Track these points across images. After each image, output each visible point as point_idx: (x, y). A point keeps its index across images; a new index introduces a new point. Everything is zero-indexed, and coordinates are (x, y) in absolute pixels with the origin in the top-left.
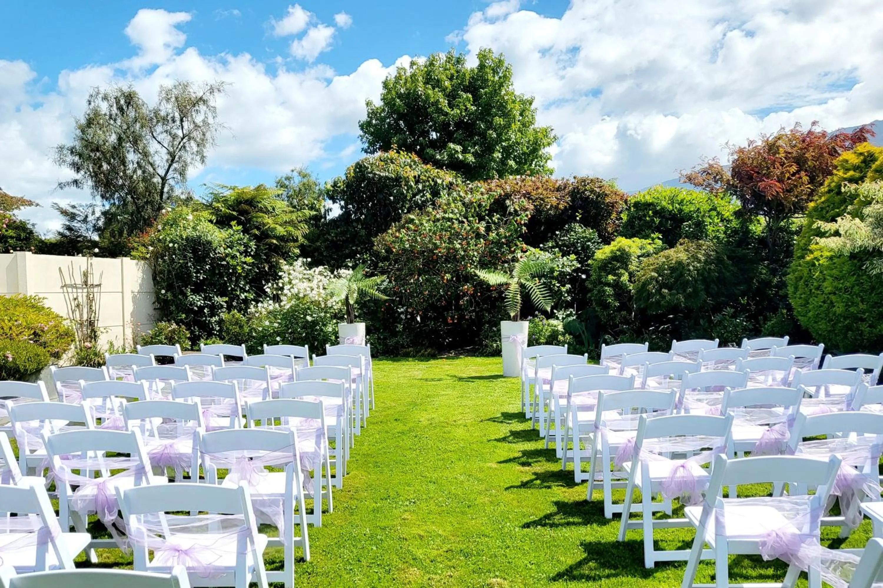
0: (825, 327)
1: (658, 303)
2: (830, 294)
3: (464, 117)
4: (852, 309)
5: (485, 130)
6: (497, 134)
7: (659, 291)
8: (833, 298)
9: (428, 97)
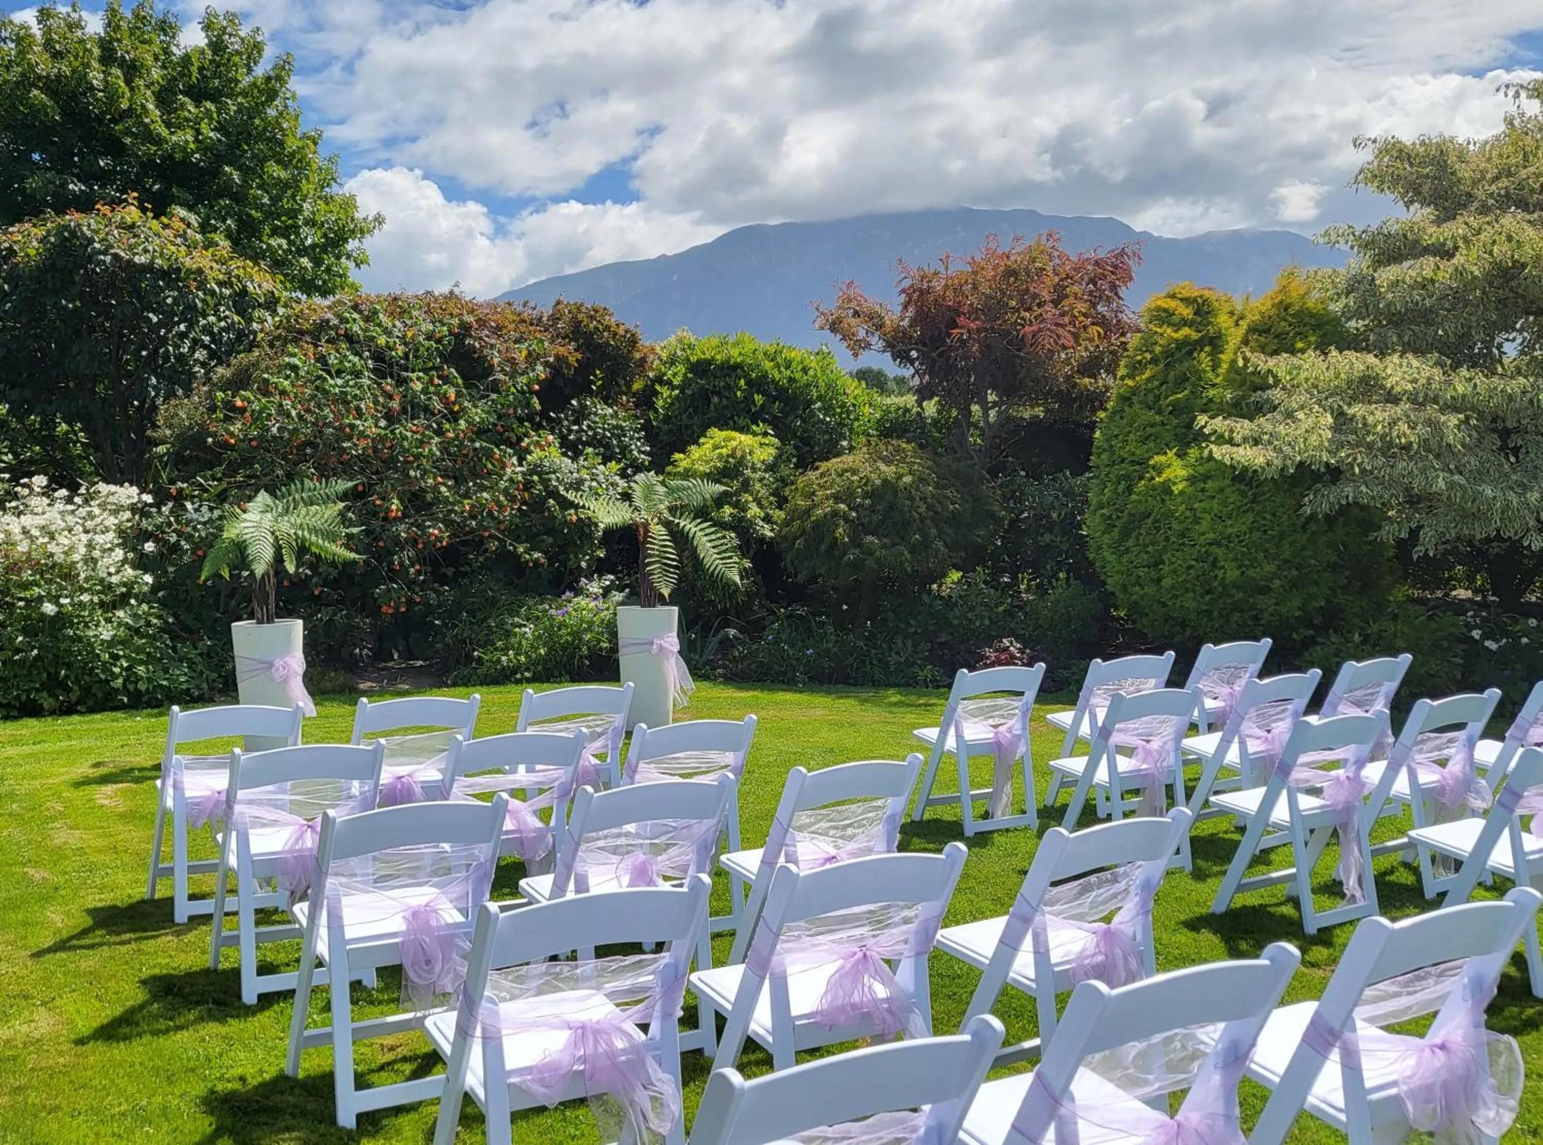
0: (1195, 605)
1: (856, 566)
2: (1211, 544)
3: (193, 152)
4: (1251, 573)
5: (241, 186)
6: (271, 199)
7: (856, 542)
8: (1219, 552)
9: (113, 96)
